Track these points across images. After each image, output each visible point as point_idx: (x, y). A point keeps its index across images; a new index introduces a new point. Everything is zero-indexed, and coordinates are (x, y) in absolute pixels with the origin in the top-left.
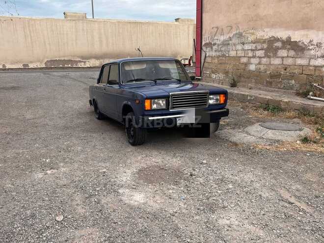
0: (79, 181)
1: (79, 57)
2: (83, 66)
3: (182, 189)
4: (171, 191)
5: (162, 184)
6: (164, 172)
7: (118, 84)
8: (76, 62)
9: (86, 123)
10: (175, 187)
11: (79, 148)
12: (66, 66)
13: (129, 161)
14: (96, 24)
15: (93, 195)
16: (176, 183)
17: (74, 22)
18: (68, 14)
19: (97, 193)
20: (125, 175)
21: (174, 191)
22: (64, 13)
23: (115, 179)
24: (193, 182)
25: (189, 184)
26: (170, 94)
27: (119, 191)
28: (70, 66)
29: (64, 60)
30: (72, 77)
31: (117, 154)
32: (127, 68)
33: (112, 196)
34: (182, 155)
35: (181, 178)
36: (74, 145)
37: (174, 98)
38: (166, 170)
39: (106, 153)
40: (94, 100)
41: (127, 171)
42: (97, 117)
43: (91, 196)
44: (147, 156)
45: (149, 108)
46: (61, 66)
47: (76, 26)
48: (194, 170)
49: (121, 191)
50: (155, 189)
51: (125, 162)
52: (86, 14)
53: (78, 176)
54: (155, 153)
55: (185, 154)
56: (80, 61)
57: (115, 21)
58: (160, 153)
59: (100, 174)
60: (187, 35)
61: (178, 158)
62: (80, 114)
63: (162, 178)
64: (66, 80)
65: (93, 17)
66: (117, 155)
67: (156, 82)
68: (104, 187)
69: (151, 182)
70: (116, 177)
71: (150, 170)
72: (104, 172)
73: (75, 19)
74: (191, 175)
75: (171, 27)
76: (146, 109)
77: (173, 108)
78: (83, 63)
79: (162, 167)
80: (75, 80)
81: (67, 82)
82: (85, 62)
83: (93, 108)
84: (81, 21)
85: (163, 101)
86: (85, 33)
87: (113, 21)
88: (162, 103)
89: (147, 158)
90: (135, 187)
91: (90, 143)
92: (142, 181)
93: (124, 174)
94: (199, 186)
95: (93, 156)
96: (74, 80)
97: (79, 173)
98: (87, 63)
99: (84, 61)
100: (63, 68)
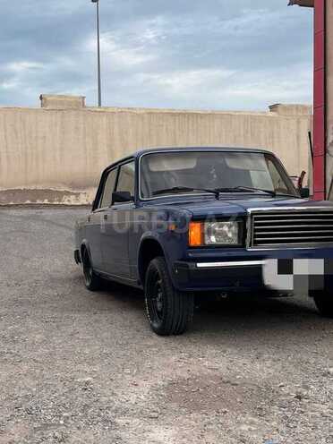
0: (26, 396)
1: (64, 184)
2: (73, 203)
3: (274, 423)
4: (244, 428)
5: (225, 412)
6: (230, 389)
7: (132, 199)
8: (61, 194)
9: (63, 296)
10: (256, 420)
11: (38, 336)
12: (38, 202)
13: (148, 364)
14: (104, 119)
15: (54, 425)
16: (260, 413)
17: (60, 114)
18: (48, 99)
19: (62, 422)
20: (137, 391)
21: (253, 428)
22: (41, 98)
23: (111, 398)
24: (302, 412)
25: (293, 415)
26: (249, 210)
27: (117, 420)
28: (46, 201)
29: (35, 190)
30: (48, 218)
31: (122, 349)
32: (154, 167)
33: (98, 429)
34: (276, 357)
35: (272, 403)
36: (29, 331)
37: (256, 219)
38: (237, 385)
39: (97, 347)
40: (83, 247)
41: (141, 383)
42: (88, 284)
43: (46, 426)
44: (190, 356)
45: (198, 243)
46: (28, 202)
47: (62, 123)
48: (307, 388)
49: (121, 421)
50: (206, 420)
51: (138, 365)
52: (84, 98)
53: (26, 388)
54: (211, 350)
55: (284, 356)
56: (68, 193)
57: (144, 111)
58: (225, 352)
59: (76, 386)
60: (295, 137)
61: (268, 363)
62: (53, 281)
63: (223, 400)
64: (33, 224)
65: (100, 104)
66: (122, 353)
67: (218, 194)
68: (83, 411)
69: (197, 407)
70: (113, 394)
71: (196, 383)
72: (87, 383)
73: (61, 107)
74: (299, 397)
75: (261, 122)
76: (192, 244)
77: (256, 243)
78: (73, 197)
79: (225, 379)
80: (53, 223)
81: (36, 226)
82: (77, 195)
83: (80, 267)
84: (73, 112)
85: (230, 227)
86: (81, 137)
87: (138, 112)
88: (229, 231)
89: (192, 359)
90: (156, 415)
91: (63, 328)
92: (174, 406)
93: (134, 388)
94: (318, 420)
95: (67, 352)
96: (50, 222)
97: (29, 382)
98: (82, 196)
99: (75, 192)
100: (32, 206)
